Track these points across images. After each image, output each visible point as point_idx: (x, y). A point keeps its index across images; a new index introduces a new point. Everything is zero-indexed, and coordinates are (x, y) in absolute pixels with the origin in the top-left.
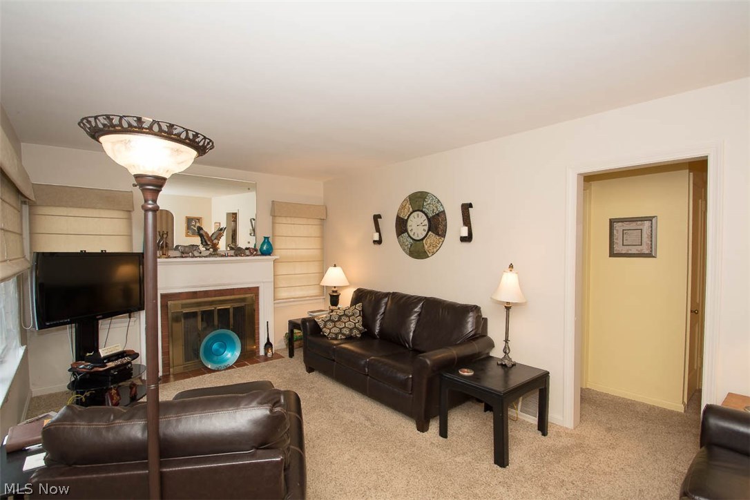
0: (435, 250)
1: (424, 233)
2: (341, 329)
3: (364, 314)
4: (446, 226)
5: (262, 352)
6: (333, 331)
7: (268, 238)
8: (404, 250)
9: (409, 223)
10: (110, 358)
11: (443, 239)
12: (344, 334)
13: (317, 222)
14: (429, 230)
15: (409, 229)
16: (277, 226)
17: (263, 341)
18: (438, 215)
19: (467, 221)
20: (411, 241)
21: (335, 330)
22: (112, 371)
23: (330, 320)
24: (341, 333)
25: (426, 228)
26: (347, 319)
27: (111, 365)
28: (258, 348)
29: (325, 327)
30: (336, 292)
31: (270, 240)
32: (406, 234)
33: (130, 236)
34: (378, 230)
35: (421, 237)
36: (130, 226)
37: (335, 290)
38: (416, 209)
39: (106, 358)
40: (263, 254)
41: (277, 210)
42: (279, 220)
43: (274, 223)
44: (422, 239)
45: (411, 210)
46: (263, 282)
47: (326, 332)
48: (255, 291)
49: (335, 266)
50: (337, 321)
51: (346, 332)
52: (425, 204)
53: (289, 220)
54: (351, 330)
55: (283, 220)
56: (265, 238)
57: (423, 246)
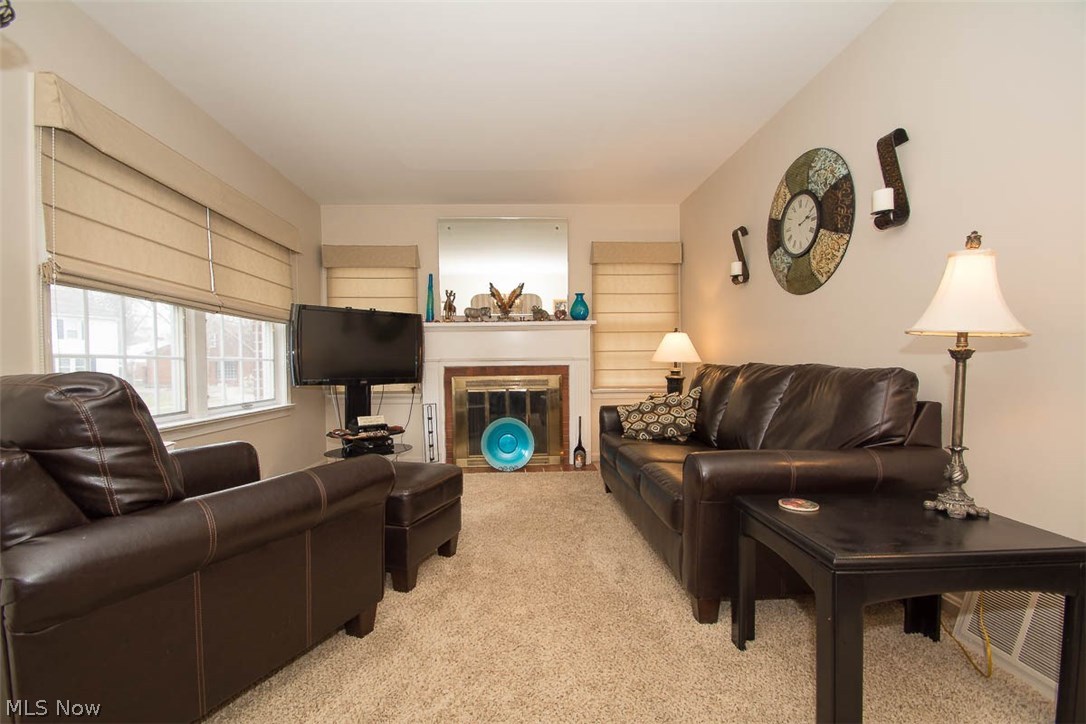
0: (832, 266)
1: (811, 235)
2: (648, 424)
3: (700, 404)
4: (852, 205)
5: (571, 462)
6: (635, 426)
7: (582, 295)
8: (779, 281)
9: (787, 225)
10: (366, 429)
11: (846, 237)
12: (650, 433)
13: (668, 269)
14: (819, 226)
15: (786, 236)
16: (599, 278)
17: (573, 444)
18: (835, 187)
19: (892, 175)
20: (790, 260)
21: (640, 425)
22: (366, 443)
23: (639, 410)
24: (645, 430)
25: (814, 224)
26: (665, 410)
27: (363, 435)
28: (567, 453)
29: (626, 420)
30: (678, 373)
31: (587, 298)
32: (780, 251)
33: (416, 298)
34: (741, 257)
35: (806, 245)
36: (416, 287)
37: (676, 370)
38: (798, 190)
39: (361, 428)
40: (575, 317)
41: (600, 257)
42: (601, 269)
43: (594, 275)
44: (808, 251)
45: (789, 197)
46: (573, 359)
47: (626, 425)
48: (563, 371)
49: (676, 331)
50: (648, 412)
51: (656, 429)
52: (811, 173)
53: (620, 269)
54: (665, 427)
55: (609, 269)
56: (577, 294)
57: (810, 263)
